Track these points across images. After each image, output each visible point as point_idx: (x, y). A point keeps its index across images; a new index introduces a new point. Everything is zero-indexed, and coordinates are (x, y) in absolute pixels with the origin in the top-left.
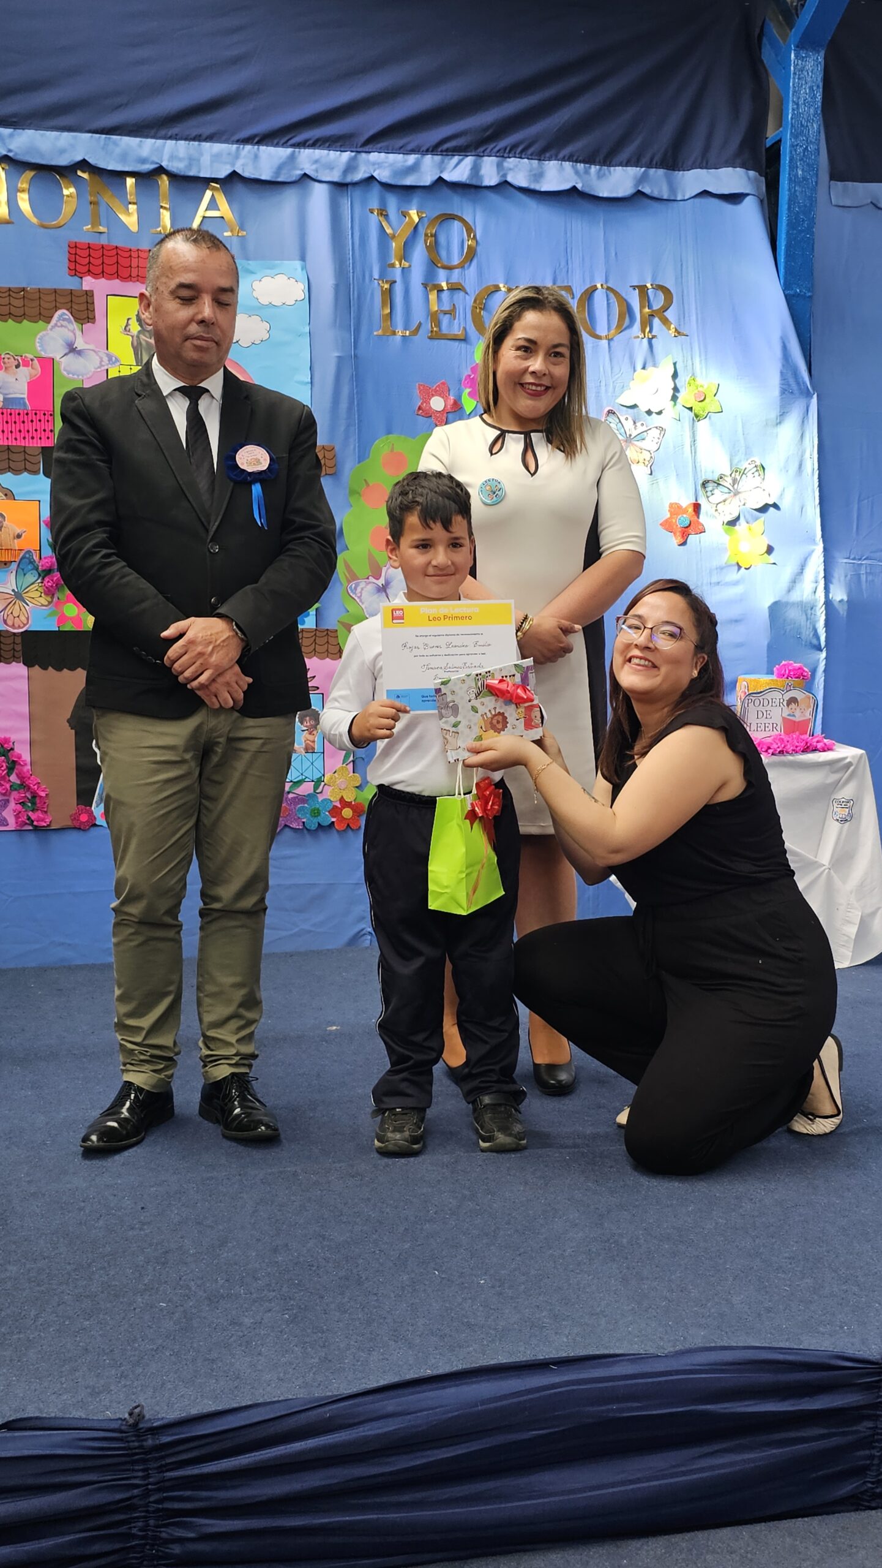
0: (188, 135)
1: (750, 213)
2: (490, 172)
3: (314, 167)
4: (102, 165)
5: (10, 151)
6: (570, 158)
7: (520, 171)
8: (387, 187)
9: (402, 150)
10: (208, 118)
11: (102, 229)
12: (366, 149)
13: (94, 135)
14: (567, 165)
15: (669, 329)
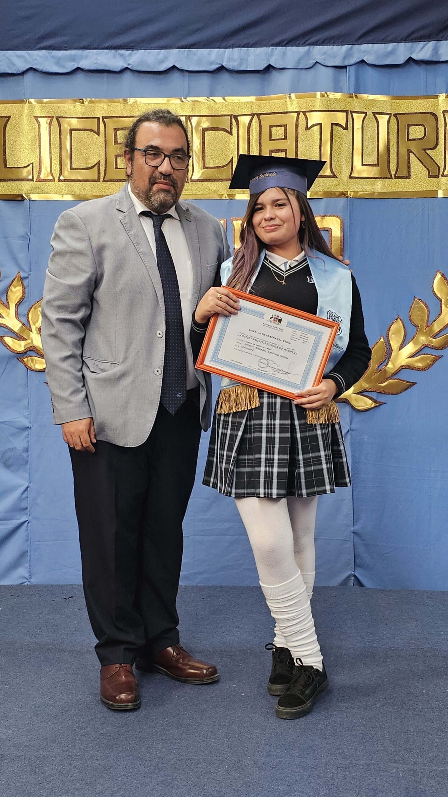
0: (241, 44)
3: (323, 57)
4: (185, 68)
5: (129, 64)
8: (374, 66)
9: (384, 41)
12: (360, 42)
13: (181, 50)
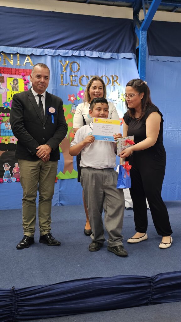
0: (23, 47)
1: (133, 62)
2: (82, 53)
3: (48, 52)
4: (6, 52)
6: (98, 51)
7: (88, 53)
8: (62, 56)
9: (65, 49)
10: (27, 43)
11: (6, 64)
12: (58, 49)
13: (5, 46)
14: (97, 52)
15: (118, 84)
